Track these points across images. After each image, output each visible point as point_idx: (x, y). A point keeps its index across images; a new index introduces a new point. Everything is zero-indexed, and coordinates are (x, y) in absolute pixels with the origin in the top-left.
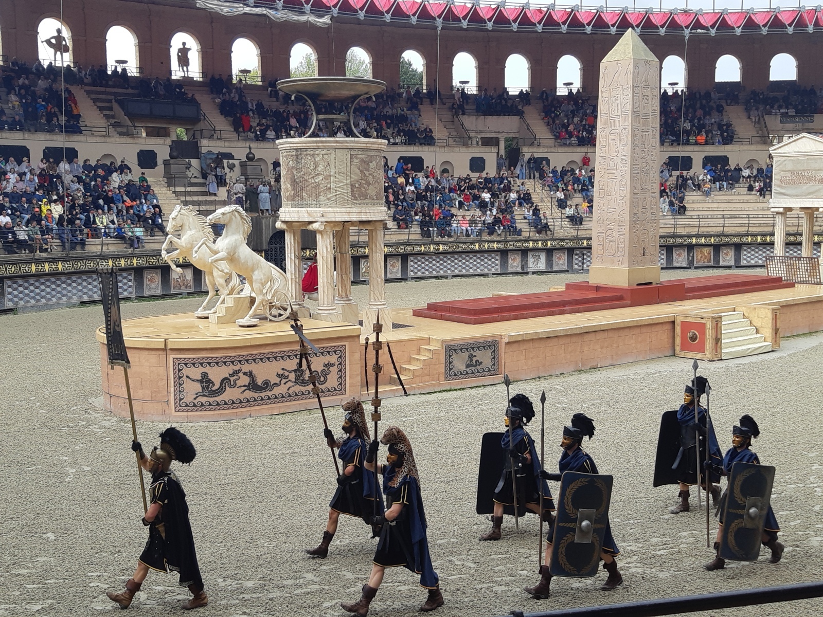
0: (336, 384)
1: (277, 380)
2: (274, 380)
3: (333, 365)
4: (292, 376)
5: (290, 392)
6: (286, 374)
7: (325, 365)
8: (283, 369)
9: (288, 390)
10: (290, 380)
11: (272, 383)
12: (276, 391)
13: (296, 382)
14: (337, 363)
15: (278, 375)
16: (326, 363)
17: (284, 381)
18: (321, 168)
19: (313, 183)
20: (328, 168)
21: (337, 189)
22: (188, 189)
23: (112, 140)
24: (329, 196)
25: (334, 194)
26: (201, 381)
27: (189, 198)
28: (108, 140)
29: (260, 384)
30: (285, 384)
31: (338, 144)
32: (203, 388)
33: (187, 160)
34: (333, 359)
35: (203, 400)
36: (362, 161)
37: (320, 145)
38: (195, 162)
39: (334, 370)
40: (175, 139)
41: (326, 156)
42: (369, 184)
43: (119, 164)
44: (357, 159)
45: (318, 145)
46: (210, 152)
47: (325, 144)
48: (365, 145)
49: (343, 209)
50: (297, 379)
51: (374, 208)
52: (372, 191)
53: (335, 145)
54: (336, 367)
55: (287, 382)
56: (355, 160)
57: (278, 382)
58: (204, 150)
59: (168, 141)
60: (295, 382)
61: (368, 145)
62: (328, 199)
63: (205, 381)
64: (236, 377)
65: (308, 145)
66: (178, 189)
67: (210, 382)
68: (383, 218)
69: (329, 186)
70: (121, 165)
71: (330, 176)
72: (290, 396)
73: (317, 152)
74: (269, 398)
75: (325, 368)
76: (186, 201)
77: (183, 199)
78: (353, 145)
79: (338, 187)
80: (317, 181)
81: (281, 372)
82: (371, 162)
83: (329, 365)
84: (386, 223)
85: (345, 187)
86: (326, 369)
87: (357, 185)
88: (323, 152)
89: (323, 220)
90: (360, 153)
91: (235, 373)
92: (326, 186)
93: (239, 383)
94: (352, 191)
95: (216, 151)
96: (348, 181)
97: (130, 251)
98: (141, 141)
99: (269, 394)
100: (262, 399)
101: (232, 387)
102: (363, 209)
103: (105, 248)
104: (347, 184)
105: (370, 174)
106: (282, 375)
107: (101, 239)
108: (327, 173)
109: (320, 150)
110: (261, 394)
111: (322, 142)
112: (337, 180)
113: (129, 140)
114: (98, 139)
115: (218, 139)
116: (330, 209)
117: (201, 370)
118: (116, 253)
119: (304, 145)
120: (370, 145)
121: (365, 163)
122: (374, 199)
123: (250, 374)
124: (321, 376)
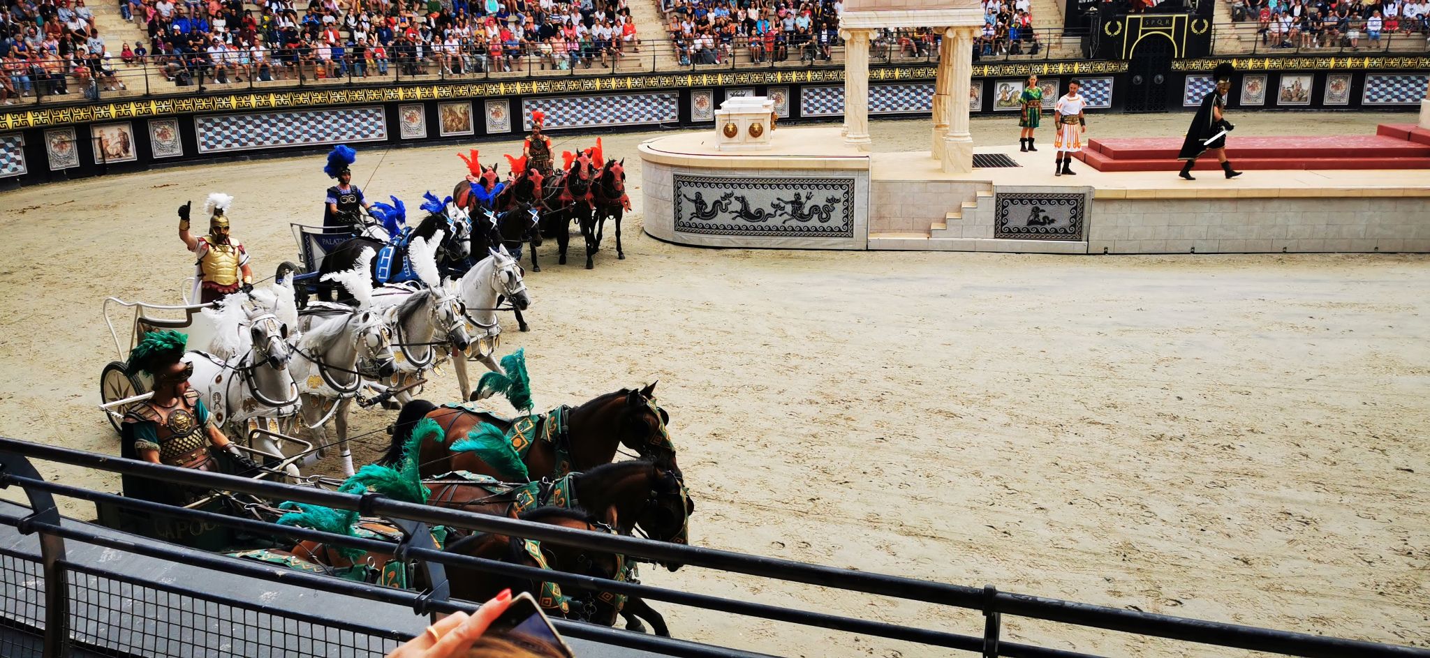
0: (841, 224)
1: (772, 211)
2: (769, 210)
3: (838, 201)
4: (789, 208)
5: (787, 225)
6: (782, 205)
7: (828, 200)
8: (778, 199)
9: (784, 223)
10: (786, 213)
11: (766, 213)
12: (771, 222)
13: (793, 215)
14: (843, 200)
15: (773, 205)
16: (830, 198)
17: (779, 212)
26: (695, 201)
29: (752, 212)
30: (780, 215)
32: (697, 209)
34: (839, 194)
35: (697, 221)
39: (839, 207)
50: (794, 212)
54: (841, 203)
55: (782, 214)
57: (773, 213)
63: (699, 201)
64: (727, 201)
67: (703, 203)
72: (785, 230)
74: (762, 229)
81: (776, 202)
83: (833, 201)
86: (829, 204)
91: (727, 196)
93: (731, 208)
99: (763, 224)
100: (755, 229)
101: (724, 211)
106: (777, 205)
110: (753, 224)
117: (695, 189)
123: (742, 200)
124: (824, 212)
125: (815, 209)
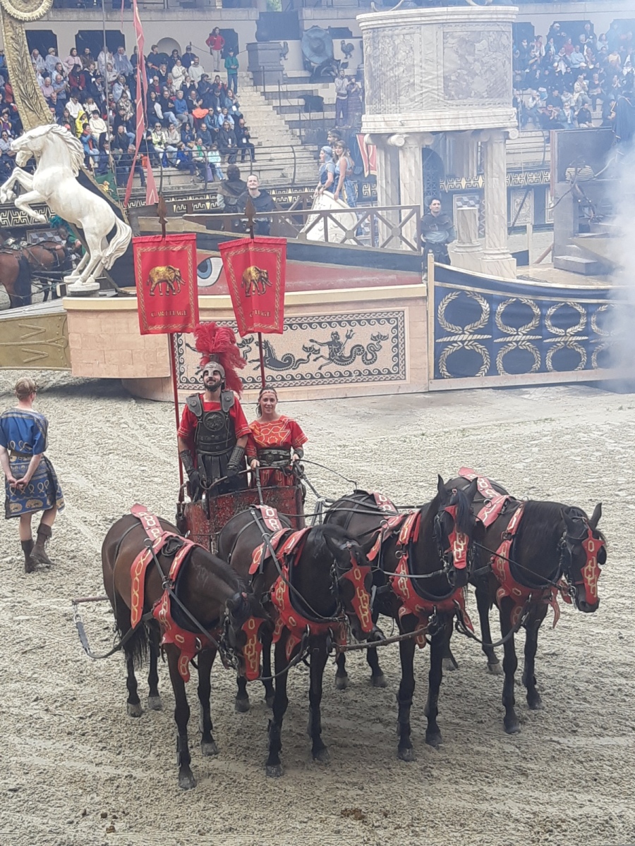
0: (390, 365)
1: (304, 355)
2: (300, 354)
3: (385, 338)
4: (325, 351)
5: (323, 371)
6: (317, 347)
7: (374, 338)
8: (312, 341)
9: (320, 368)
10: (322, 356)
11: (296, 359)
12: (303, 369)
13: (331, 359)
14: (391, 336)
15: (305, 348)
16: (375, 335)
17: (313, 357)
18: (401, 55)
19: (392, 77)
20: (411, 54)
21: (424, 84)
22: (284, 88)
23: (174, 16)
24: (412, 96)
25: (419, 93)
27: (285, 102)
28: (167, 16)
29: (279, 358)
30: (315, 360)
31: (423, 19)
33: (282, 42)
34: (386, 329)
36: (463, 41)
37: (400, 20)
38: (292, 44)
39: (387, 345)
40: (264, 9)
41: (408, 37)
42: (473, 74)
43: (183, 52)
44: (453, 38)
45: (397, 21)
46: (315, 29)
47: (405, 20)
48: (466, 17)
49: (431, 114)
50: (332, 355)
51: (481, 111)
52: (479, 85)
53: (419, 19)
54: (389, 340)
55: (317, 358)
56: (451, 40)
57: (306, 358)
58: (307, 25)
59: (254, 14)
60: (329, 359)
61: (471, 17)
62: (411, 100)
64: (246, 348)
65: (385, 22)
66: (269, 88)
68: (501, 125)
69: (412, 81)
70: (187, 53)
71: (414, 65)
72: (322, 377)
73: (397, 32)
74: (293, 379)
75: (372, 342)
76: (281, 107)
77: (276, 103)
78: (445, 17)
79: (426, 82)
80: (397, 74)
81: (309, 345)
82: (479, 42)
83: (379, 338)
84: (508, 132)
85: (435, 81)
86: (375, 343)
87: (453, 78)
88: (405, 31)
89: (403, 130)
90: (458, 29)
91: (246, 341)
92: (409, 81)
94: (446, 86)
95: (324, 25)
96: (439, 72)
97: (201, 186)
98: (215, 15)
99: (294, 373)
100: (283, 379)
102: (461, 112)
103: (165, 181)
104: (438, 76)
105: (475, 60)
106: (310, 348)
107: (159, 169)
108: (409, 62)
109: (400, 28)
110: (281, 373)
111: (402, 17)
112: (423, 71)
113: (198, 15)
114: (154, 15)
115: (328, 6)
116: (412, 114)
118: (182, 189)
119: (380, 22)
120: (475, 16)
121: (467, 44)
122: (483, 97)
123: (266, 345)
124: (368, 353)
125: (358, 349)
